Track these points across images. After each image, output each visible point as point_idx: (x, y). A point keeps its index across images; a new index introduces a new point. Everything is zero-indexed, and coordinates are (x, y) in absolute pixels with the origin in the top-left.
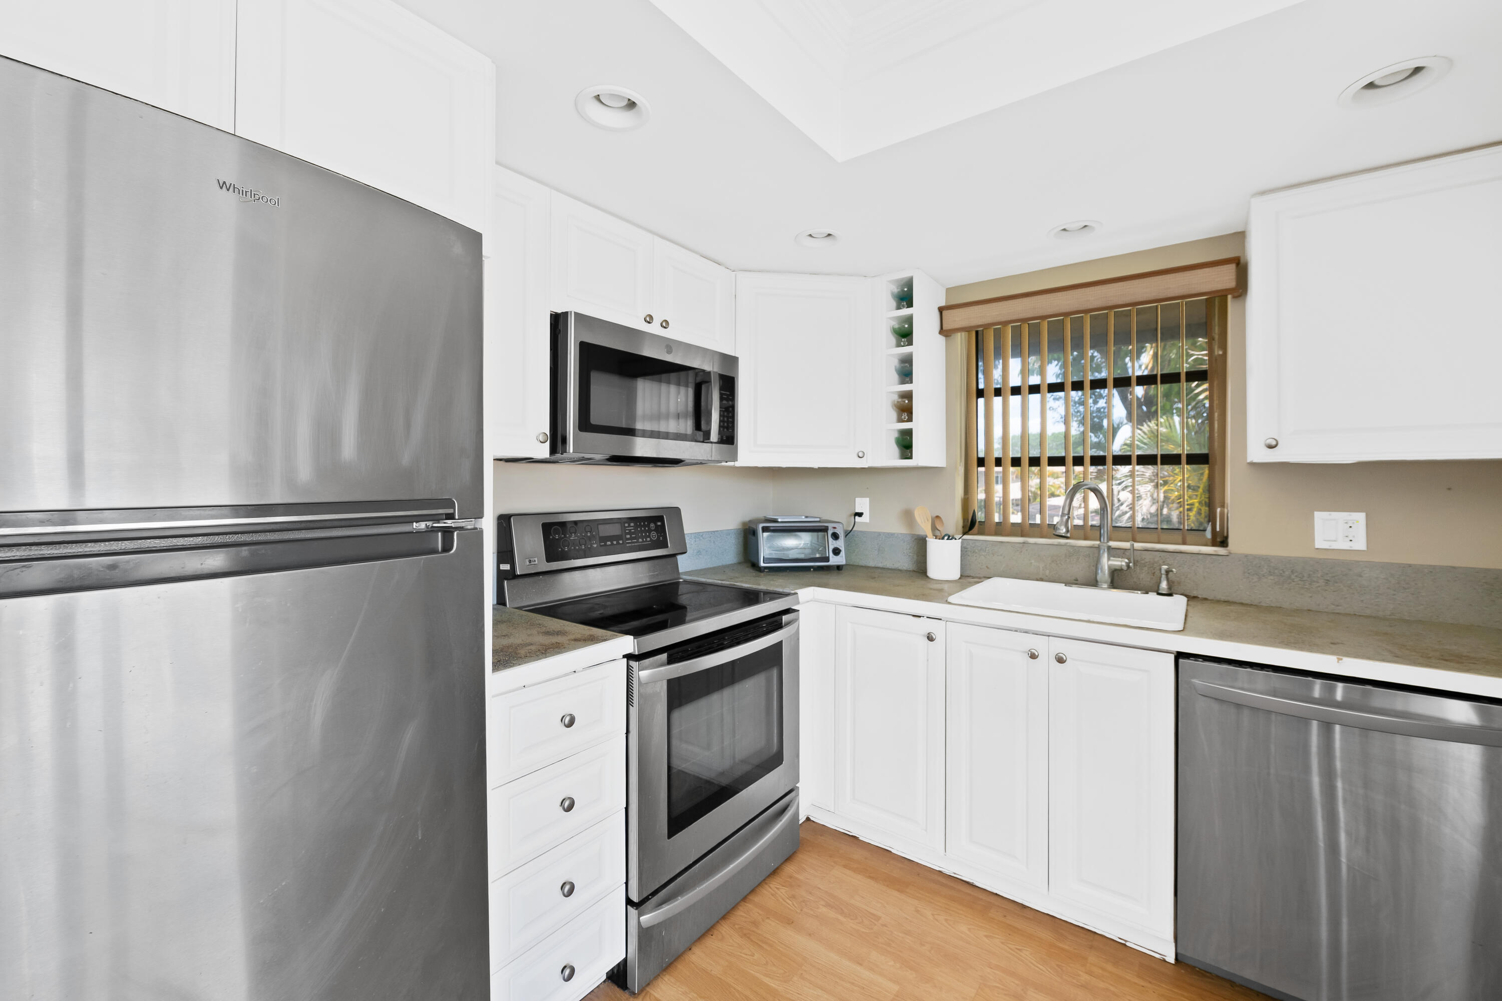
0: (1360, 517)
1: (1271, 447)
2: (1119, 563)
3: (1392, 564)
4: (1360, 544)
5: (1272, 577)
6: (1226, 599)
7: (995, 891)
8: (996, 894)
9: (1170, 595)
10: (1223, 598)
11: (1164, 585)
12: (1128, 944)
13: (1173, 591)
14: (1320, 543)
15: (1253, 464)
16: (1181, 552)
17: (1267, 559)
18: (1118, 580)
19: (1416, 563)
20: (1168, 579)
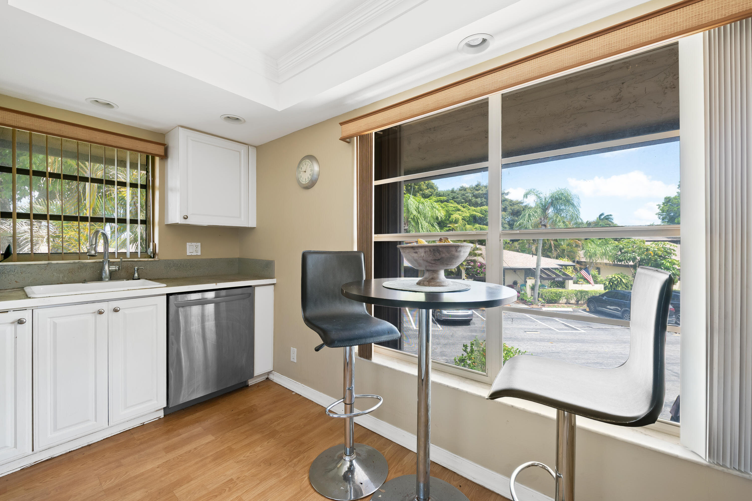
0: (199, 244)
1: (185, 218)
2: (113, 268)
3: (208, 259)
4: (199, 253)
5: (174, 267)
6: (158, 278)
7: (68, 451)
8: (70, 452)
9: (139, 279)
10: (157, 278)
11: (136, 275)
12: (145, 424)
13: (140, 277)
14: (188, 254)
15: (166, 225)
16: (140, 261)
17: (172, 261)
18: (113, 276)
19: (213, 258)
20: (138, 273)
